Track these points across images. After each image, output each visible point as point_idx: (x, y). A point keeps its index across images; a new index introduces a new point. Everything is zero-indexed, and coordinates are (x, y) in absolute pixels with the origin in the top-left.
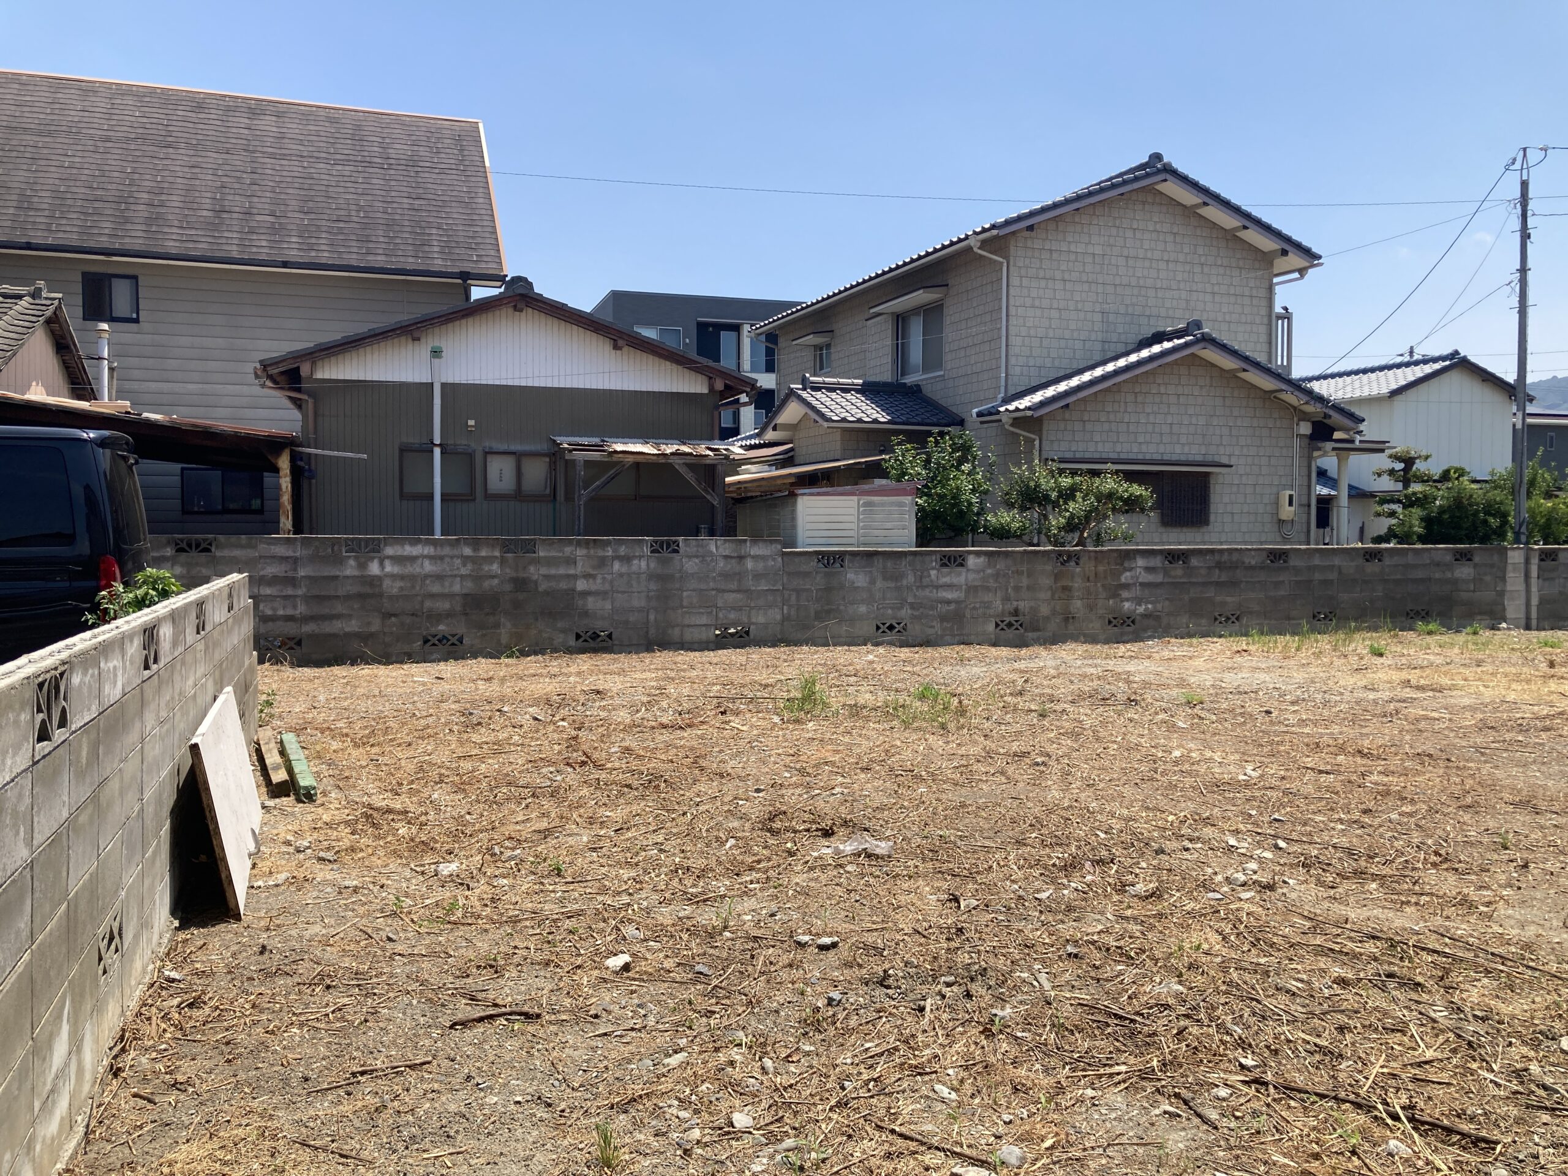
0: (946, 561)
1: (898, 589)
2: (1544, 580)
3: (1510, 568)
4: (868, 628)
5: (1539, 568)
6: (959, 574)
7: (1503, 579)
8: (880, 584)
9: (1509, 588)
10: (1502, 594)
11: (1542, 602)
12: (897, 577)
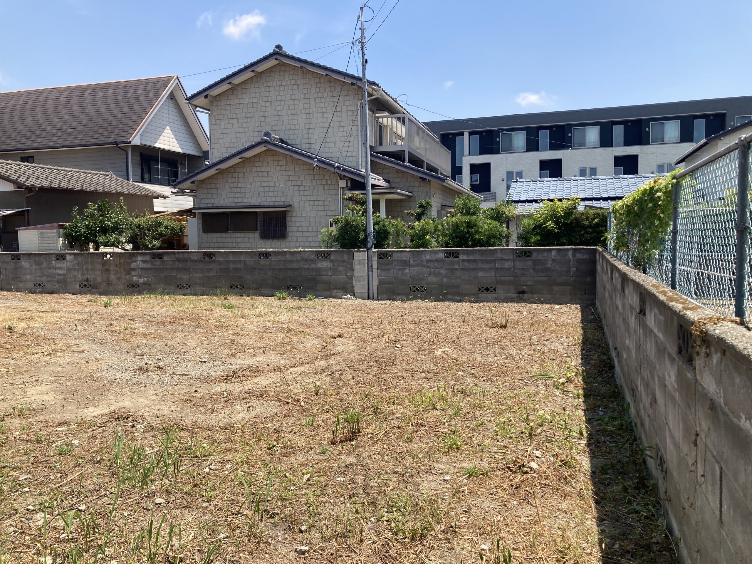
0: (58, 257)
1: (41, 269)
2: (382, 270)
3: (356, 263)
4: (30, 285)
5: (378, 263)
6: (64, 263)
7: (352, 269)
8: (34, 267)
9: (355, 274)
10: (351, 277)
11: (380, 283)
12: (40, 264)
